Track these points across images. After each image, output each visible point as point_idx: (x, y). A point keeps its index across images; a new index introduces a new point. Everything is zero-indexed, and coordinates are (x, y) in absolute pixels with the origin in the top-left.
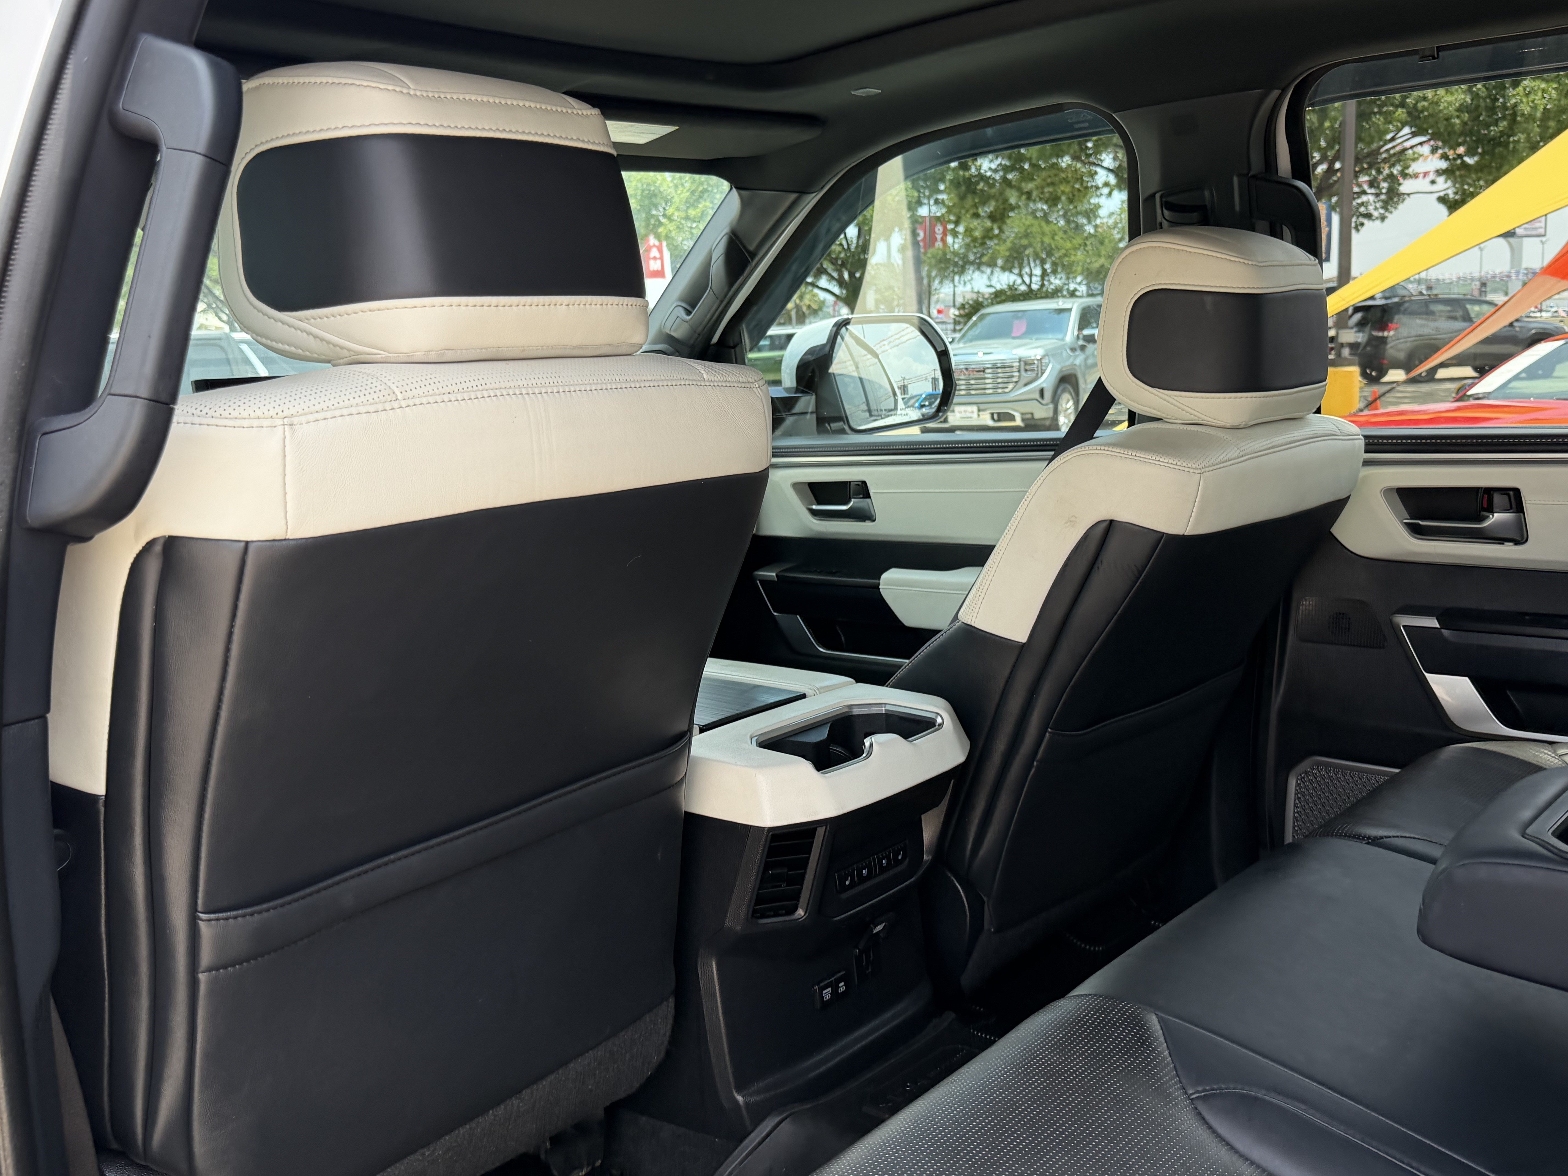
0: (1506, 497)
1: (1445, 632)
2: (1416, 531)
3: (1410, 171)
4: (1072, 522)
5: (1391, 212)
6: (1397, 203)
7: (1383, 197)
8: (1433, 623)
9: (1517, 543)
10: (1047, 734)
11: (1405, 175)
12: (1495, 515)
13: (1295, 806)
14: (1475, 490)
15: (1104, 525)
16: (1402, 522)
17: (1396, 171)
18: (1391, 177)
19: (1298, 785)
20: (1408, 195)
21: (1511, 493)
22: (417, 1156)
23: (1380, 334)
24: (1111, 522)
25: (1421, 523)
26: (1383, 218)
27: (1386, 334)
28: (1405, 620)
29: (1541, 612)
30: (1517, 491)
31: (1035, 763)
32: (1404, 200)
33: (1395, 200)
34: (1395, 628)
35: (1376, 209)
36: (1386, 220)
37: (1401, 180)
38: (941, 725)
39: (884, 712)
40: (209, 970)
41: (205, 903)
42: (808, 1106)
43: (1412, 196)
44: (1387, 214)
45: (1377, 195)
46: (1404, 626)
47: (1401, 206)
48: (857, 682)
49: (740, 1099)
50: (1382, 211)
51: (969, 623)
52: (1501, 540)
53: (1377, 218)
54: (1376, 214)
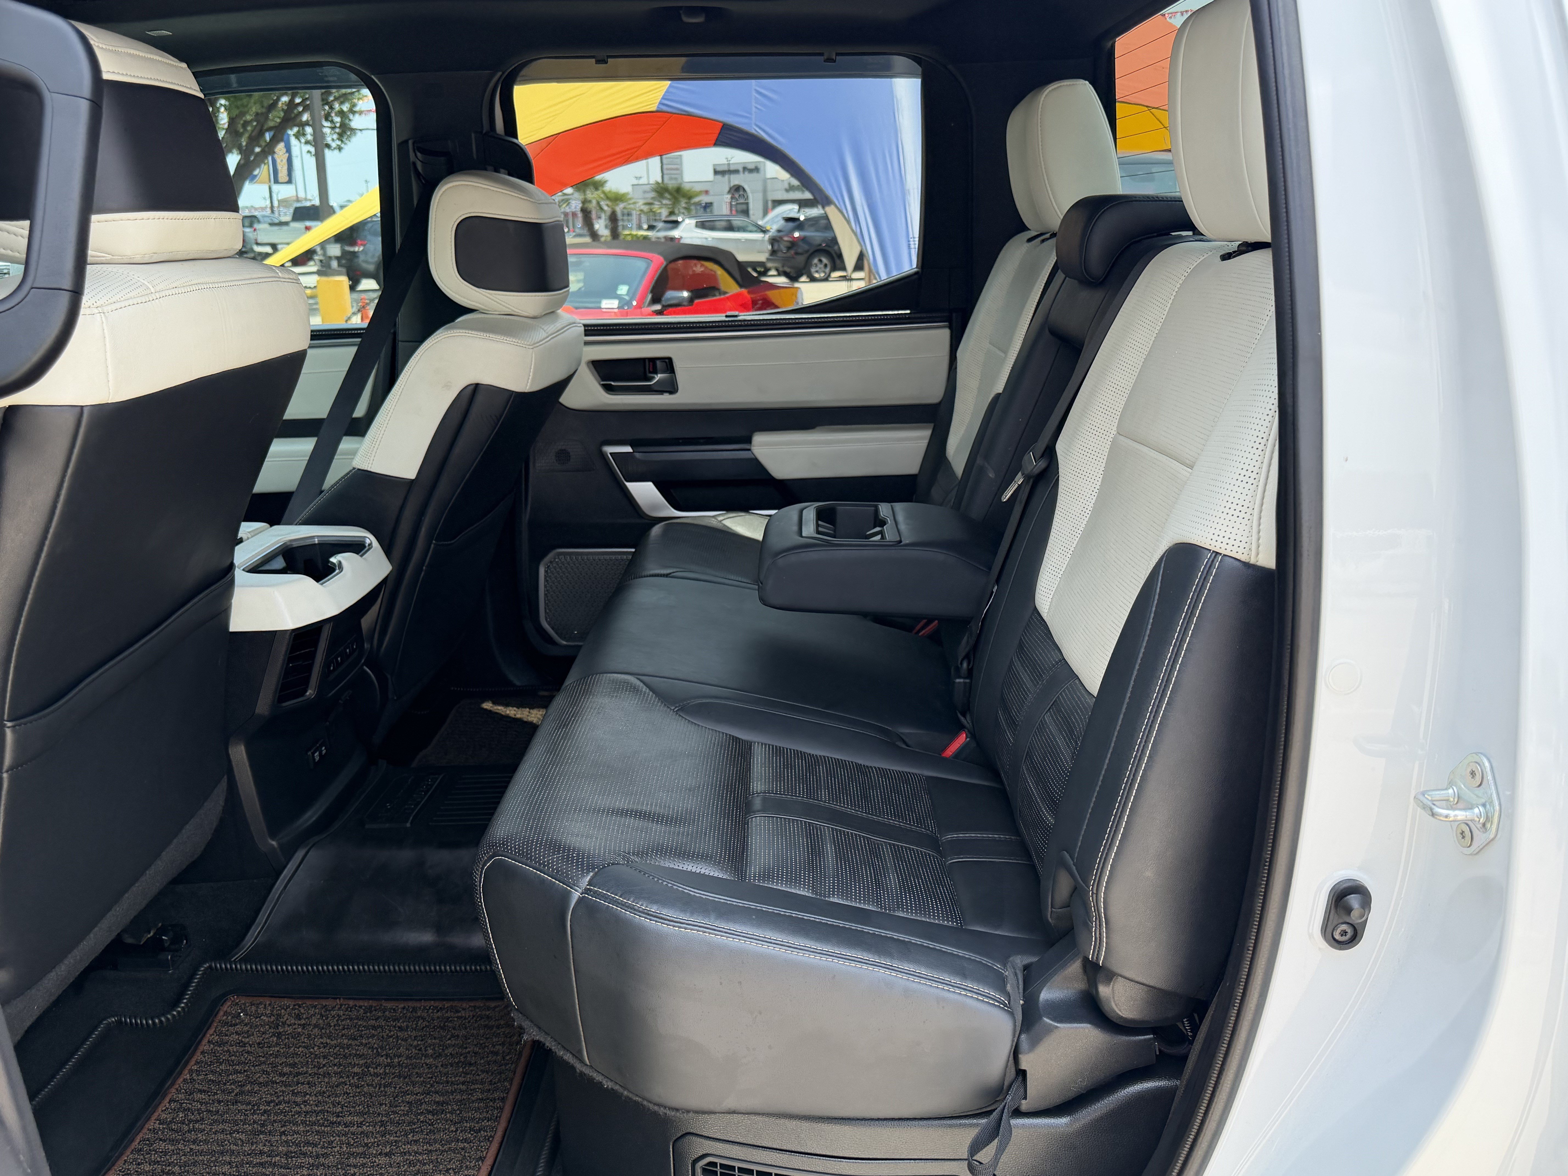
0: (664, 364)
1: (637, 455)
2: (608, 389)
3: (357, 109)
4: (447, 386)
5: (345, 144)
6: (349, 137)
7: (337, 130)
8: (628, 449)
9: (671, 393)
10: (432, 546)
11: (354, 113)
12: (659, 375)
13: (545, 586)
14: (643, 360)
15: (472, 387)
16: (600, 384)
17: (346, 107)
18: (341, 113)
19: (546, 572)
20: (361, 130)
21: (667, 360)
22: (112, 912)
23: (351, 249)
24: (477, 385)
25: (613, 383)
26: (340, 148)
27: (356, 249)
28: (609, 450)
29: (686, 437)
30: (670, 359)
31: (424, 568)
32: (355, 134)
33: (349, 133)
34: (603, 456)
35: (333, 140)
36: (343, 151)
37: (351, 116)
38: (370, 545)
39: (317, 542)
40: (7, 771)
41: (8, 716)
42: (324, 836)
43: (363, 131)
44: (343, 146)
45: (333, 128)
46: (610, 453)
47: (354, 139)
48: (272, 524)
49: (274, 843)
50: (339, 143)
51: (366, 469)
52: (661, 392)
53: (335, 148)
54: (334, 145)
